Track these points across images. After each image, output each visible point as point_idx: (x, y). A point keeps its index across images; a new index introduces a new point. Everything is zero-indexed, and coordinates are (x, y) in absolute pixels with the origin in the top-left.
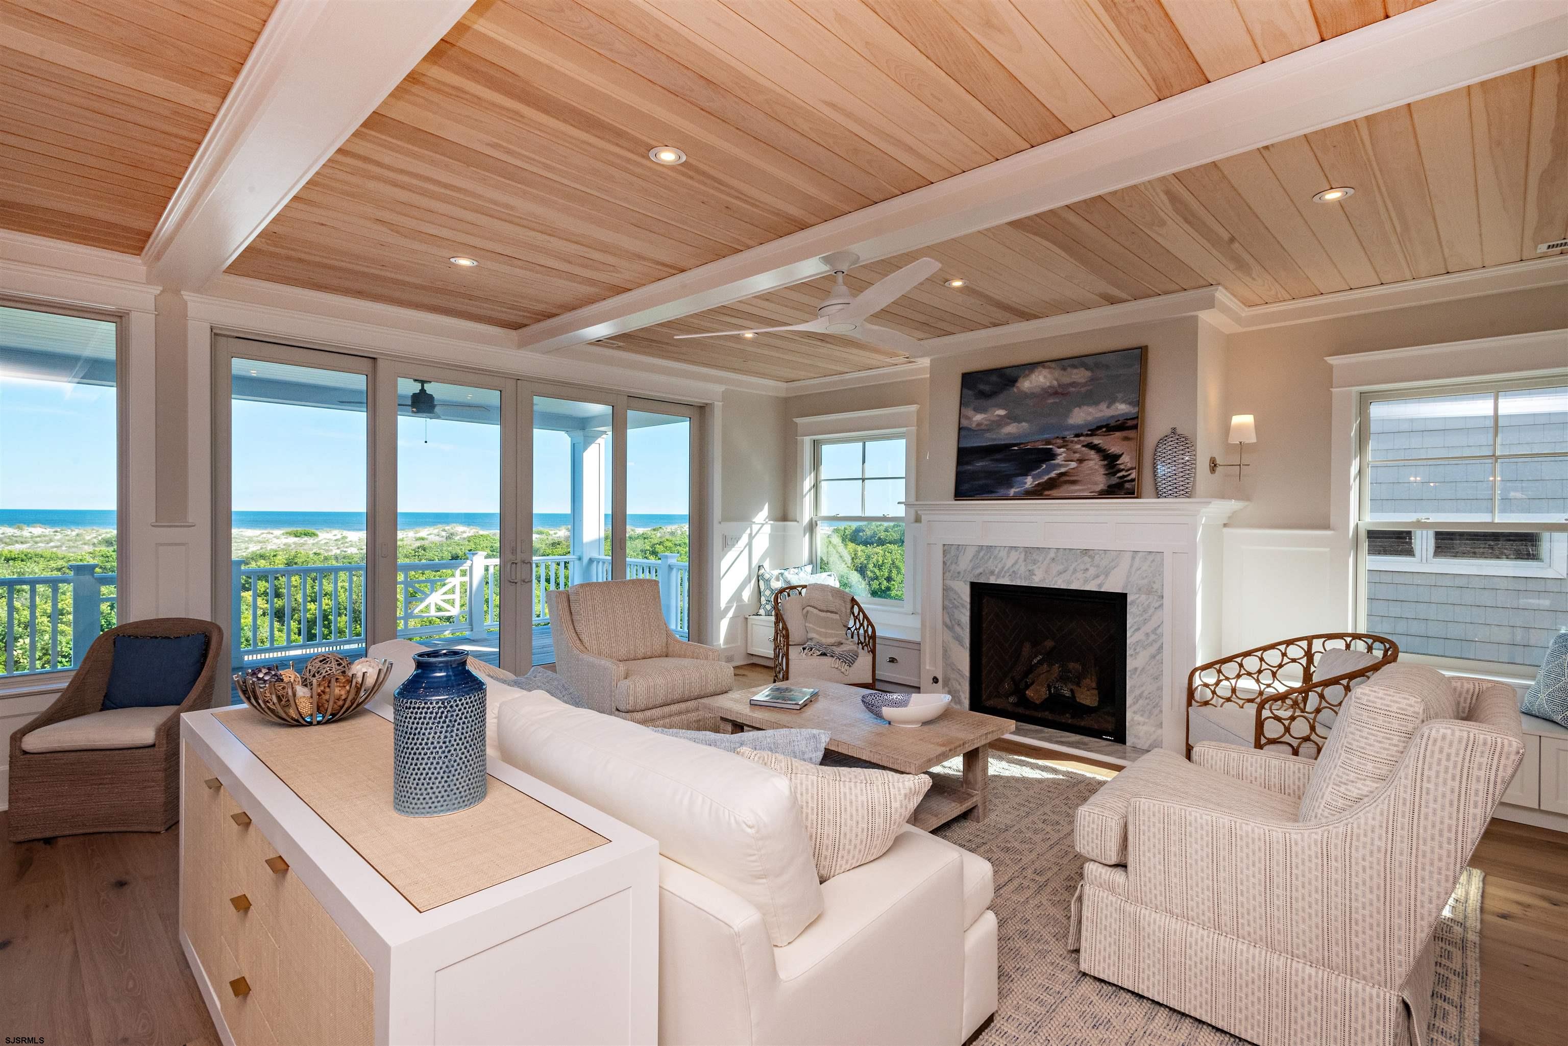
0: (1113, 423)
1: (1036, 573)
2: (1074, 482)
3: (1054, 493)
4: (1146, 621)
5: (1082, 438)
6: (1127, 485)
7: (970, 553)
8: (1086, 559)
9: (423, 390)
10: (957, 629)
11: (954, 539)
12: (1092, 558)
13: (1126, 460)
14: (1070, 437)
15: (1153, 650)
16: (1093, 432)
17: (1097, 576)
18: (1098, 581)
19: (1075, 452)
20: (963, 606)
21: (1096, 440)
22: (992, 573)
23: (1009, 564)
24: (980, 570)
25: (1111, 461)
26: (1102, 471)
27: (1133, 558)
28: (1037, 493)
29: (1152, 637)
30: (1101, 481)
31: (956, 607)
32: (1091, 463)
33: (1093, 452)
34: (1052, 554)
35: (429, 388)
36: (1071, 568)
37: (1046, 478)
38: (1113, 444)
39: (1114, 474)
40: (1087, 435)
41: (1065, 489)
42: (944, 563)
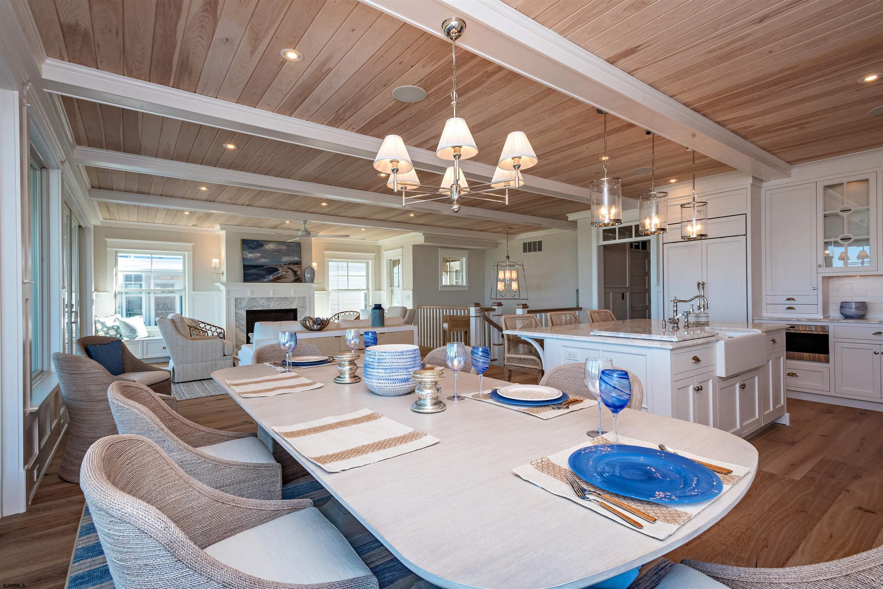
0: (294, 262)
2: (285, 278)
3: (279, 281)
5: (286, 265)
6: (300, 279)
7: (246, 301)
8: (286, 300)
10: (242, 327)
12: (288, 299)
13: (299, 272)
14: (283, 265)
16: (289, 264)
17: (289, 305)
18: (290, 306)
19: (285, 269)
20: (243, 319)
21: (290, 267)
22: (255, 306)
23: (261, 303)
24: (251, 306)
25: (295, 273)
26: (293, 275)
27: (299, 299)
28: (275, 281)
30: (293, 278)
31: (241, 319)
32: (290, 273)
33: (290, 270)
34: (276, 299)
36: (282, 303)
37: (277, 276)
38: (295, 268)
39: (296, 276)
41: (283, 280)
42: (236, 305)
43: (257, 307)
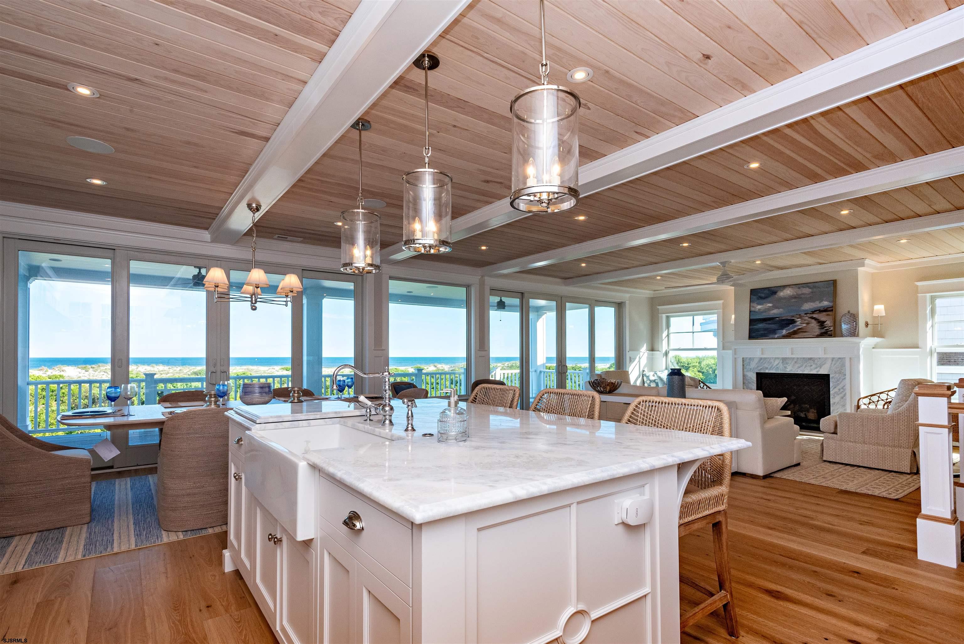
0: (822, 309)
1: (788, 367)
2: (805, 332)
3: (796, 336)
4: (838, 384)
5: (808, 315)
6: (829, 333)
7: (756, 361)
8: (811, 361)
9: (501, 300)
11: (747, 355)
12: (814, 361)
13: (828, 323)
14: (803, 315)
15: (842, 395)
16: (813, 312)
17: (817, 368)
18: (817, 370)
19: (805, 320)
20: (753, 382)
21: (814, 316)
22: (767, 368)
23: (775, 364)
24: (761, 368)
25: (821, 324)
26: (818, 327)
27: (832, 360)
28: (789, 336)
29: (842, 390)
30: (817, 331)
31: (750, 383)
32: (812, 325)
33: (813, 320)
34: (795, 360)
35: (504, 299)
36: (804, 365)
37: (792, 330)
38: (822, 317)
39: (823, 328)
40: (810, 314)
41: (801, 335)
42: (743, 365)
43: (770, 369)
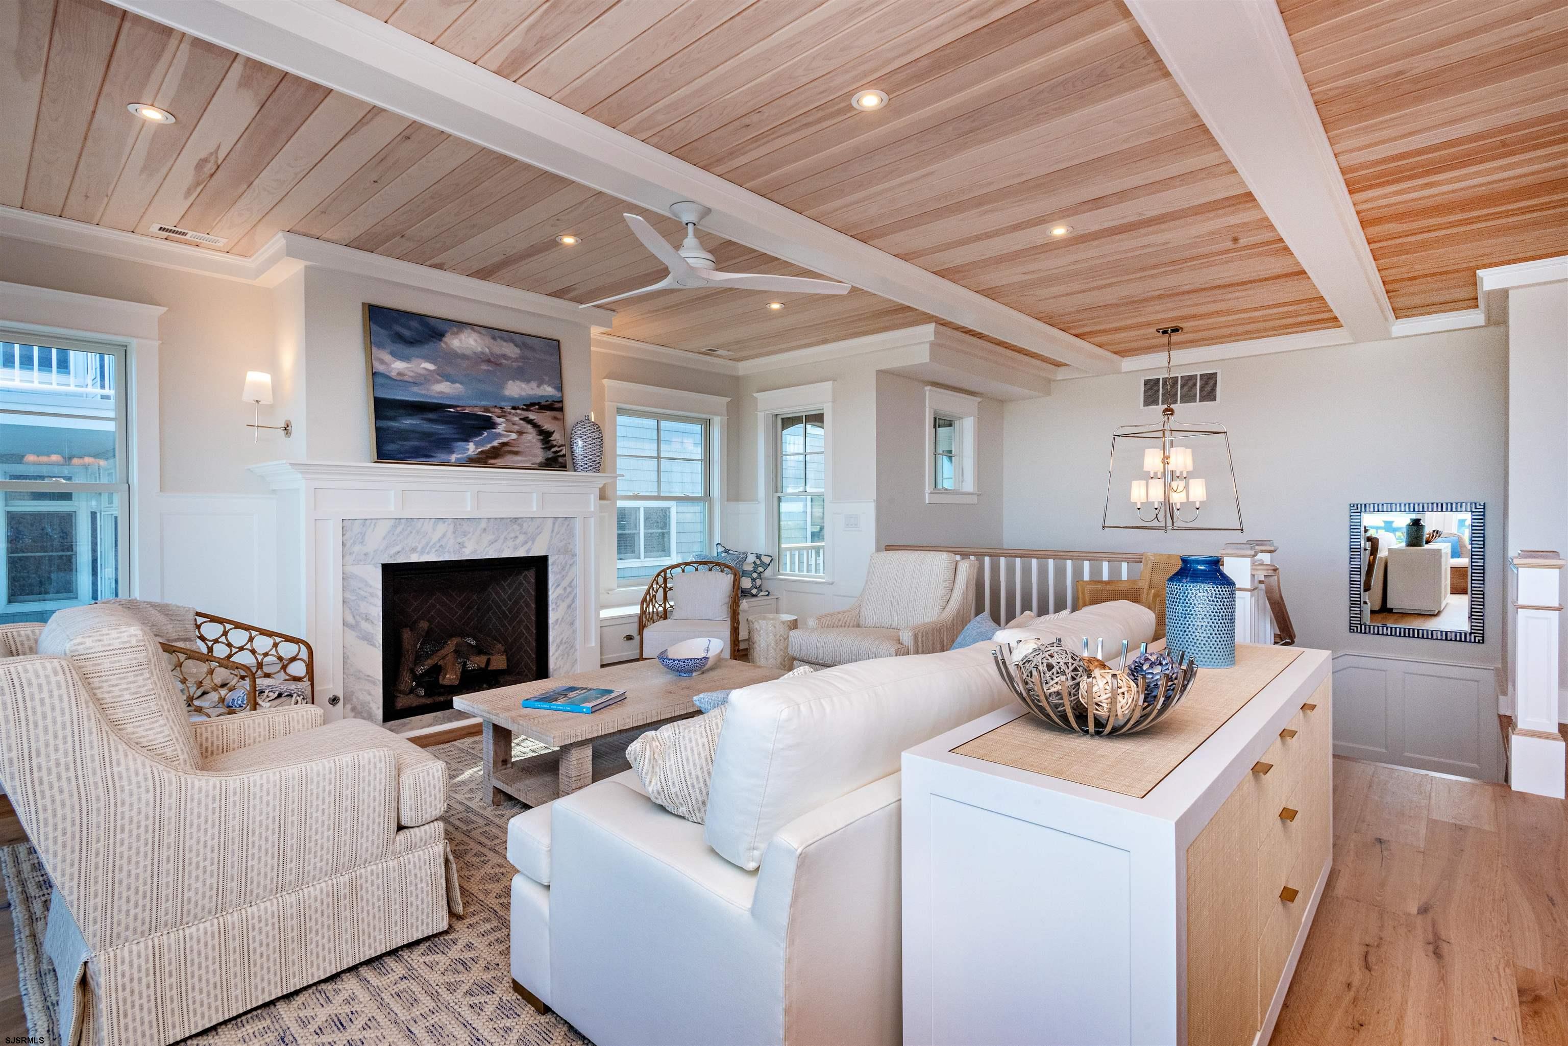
0: (543, 403)
1: (466, 544)
2: (516, 453)
3: (498, 462)
4: (563, 577)
5: (518, 411)
6: (560, 460)
7: (382, 529)
8: (516, 527)
10: (365, 625)
11: (356, 511)
12: (521, 526)
13: (556, 437)
14: (508, 409)
15: (568, 601)
16: (529, 407)
17: (526, 542)
18: (527, 547)
19: (514, 424)
20: (372, 595)
21: (532, 416)
22: (414, 550)
23: (435, 538)
24: (398, 548)
25: (545, 436)
26: (539, 445)
27: (554, 524)
28: (483, 460)
29: (569, 590)
30: (540, 455)
31: (364, 598)
32: (529, 437)
33: (529, 426)
34: (483, 524)
36: (502, 537)
37: (489, 446)
38: (545, 420)
39: (549, 448)
40: (523, 409)
41: (510, 459)
42: (344, 544)
43: (422, 553)
